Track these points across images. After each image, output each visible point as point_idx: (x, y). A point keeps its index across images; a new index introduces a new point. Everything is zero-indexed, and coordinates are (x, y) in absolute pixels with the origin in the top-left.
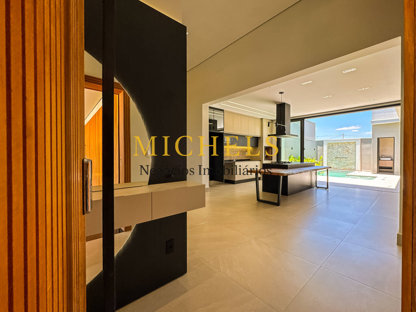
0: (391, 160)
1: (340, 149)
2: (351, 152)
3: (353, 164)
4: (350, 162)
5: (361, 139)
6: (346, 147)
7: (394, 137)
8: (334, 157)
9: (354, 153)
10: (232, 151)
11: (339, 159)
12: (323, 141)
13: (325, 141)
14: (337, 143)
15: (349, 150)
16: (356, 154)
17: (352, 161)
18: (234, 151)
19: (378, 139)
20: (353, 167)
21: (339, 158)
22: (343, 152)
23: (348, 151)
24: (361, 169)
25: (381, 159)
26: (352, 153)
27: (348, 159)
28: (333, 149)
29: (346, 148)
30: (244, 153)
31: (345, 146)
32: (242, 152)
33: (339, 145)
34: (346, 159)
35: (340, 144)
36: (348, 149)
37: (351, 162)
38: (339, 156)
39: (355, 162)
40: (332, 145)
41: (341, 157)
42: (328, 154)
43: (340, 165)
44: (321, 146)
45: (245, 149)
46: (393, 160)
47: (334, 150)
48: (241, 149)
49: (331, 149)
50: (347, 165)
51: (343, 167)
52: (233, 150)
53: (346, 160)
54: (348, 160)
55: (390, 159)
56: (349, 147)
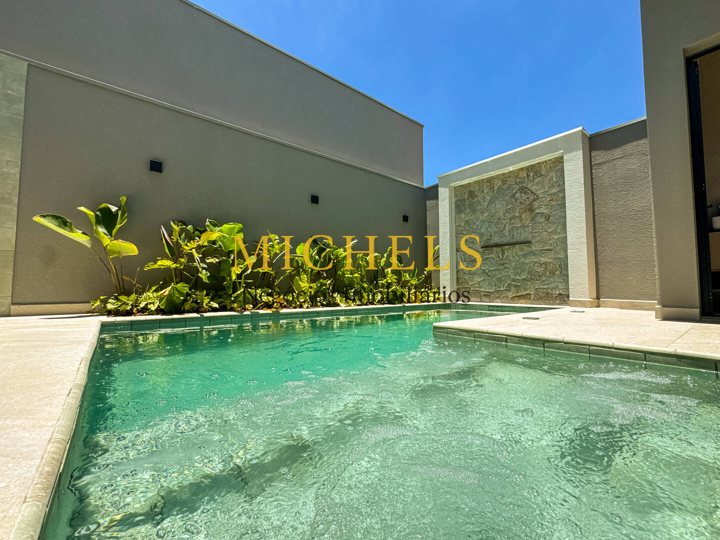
1: (500, 207)
2: (543, 210)
3: (558, 273)
4: (543, 260)
6: (524, 190)
9: (559, 213)
11: (498, 249)
14: (489, 180)
15: (536, 204)
16: (565, 216)
17: (551, 255)
20: (555, 287)
21: (497, 245)
22: (511, 219)
23: (531, 210)
24: (598, 298)
26: (548, 218)
27: (534, 248)
28: (474, 211)
29: (525, 196)
31: (517, 187)
33: (496, 188)
34: (526, 248)
35: (498, 184)
36: (532, 198)
37: (545, 264)
38: (496, 240)
40: (472, 195)
41: (505, 240)
43: (500, 280)
47: (478, 214)
49: (468, 211)
50: (533, 277)
51: (513, 289)
53: (524, 256)
54: (533, 253)
56: (533, 188)
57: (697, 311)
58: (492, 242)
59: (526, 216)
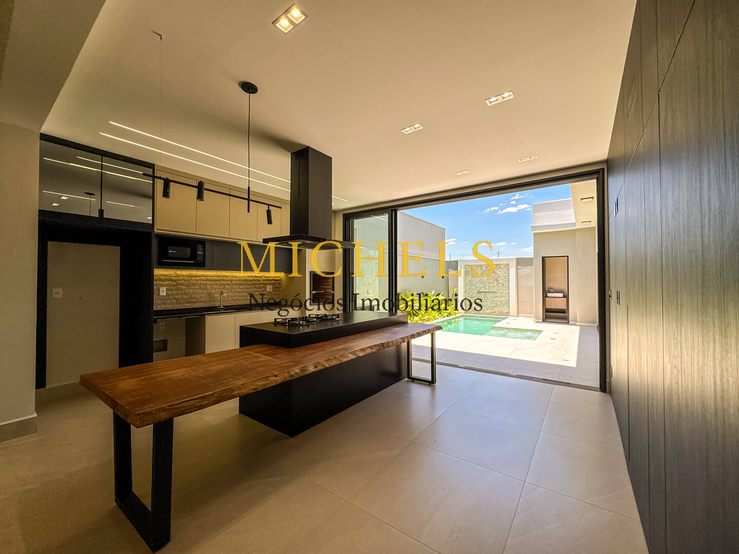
0: (564, 297)
1: (485, 277)
2: (501, 281)
3: (506, 305)
4: (501, 300)
5: (518, 259)
6: (494, 272)
7: (568, 256)
8: (475, 292)
9: (507, 284)
10: (217, 284)
11: (484, 294)
12: (457, 261)
13: (461, 261)
14: (480, 266)
15: (499, 279)
16: (509, 285)
17: (504, 298)
18: (225, 282)
19: (543, 258)
20: (505, 310)
21: (483, 292)
22: (489, 282)
23: (497, 281)
24: (518, 314)
25: (549, 295)
26: (503, 285)
27: (498, 295)
28: (473, 277)
29: (495, 275)
30: (261, 288)
32: (255, 284)
33: (483, 269)
34: (495, 295)
36: (497, 276)
38: (483, 290)
39: (509, 299)
41: (487, 291)
42: (465, 285)
44: (455, 270)
45: (264, 279)
46: (566, 296)
47: (475, 278)
48: (251, 279)
49: (471, 276)
50: (497, 305)
51: (489, 310)
52: (224, 280)
53: (494, 297)
54: (497, 297)
55: (561, 295)
56: (498, 273)
57: (541, 320)
58: (481, 291)
59: (495, 283)
